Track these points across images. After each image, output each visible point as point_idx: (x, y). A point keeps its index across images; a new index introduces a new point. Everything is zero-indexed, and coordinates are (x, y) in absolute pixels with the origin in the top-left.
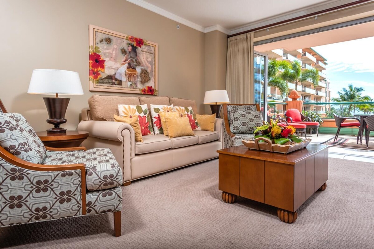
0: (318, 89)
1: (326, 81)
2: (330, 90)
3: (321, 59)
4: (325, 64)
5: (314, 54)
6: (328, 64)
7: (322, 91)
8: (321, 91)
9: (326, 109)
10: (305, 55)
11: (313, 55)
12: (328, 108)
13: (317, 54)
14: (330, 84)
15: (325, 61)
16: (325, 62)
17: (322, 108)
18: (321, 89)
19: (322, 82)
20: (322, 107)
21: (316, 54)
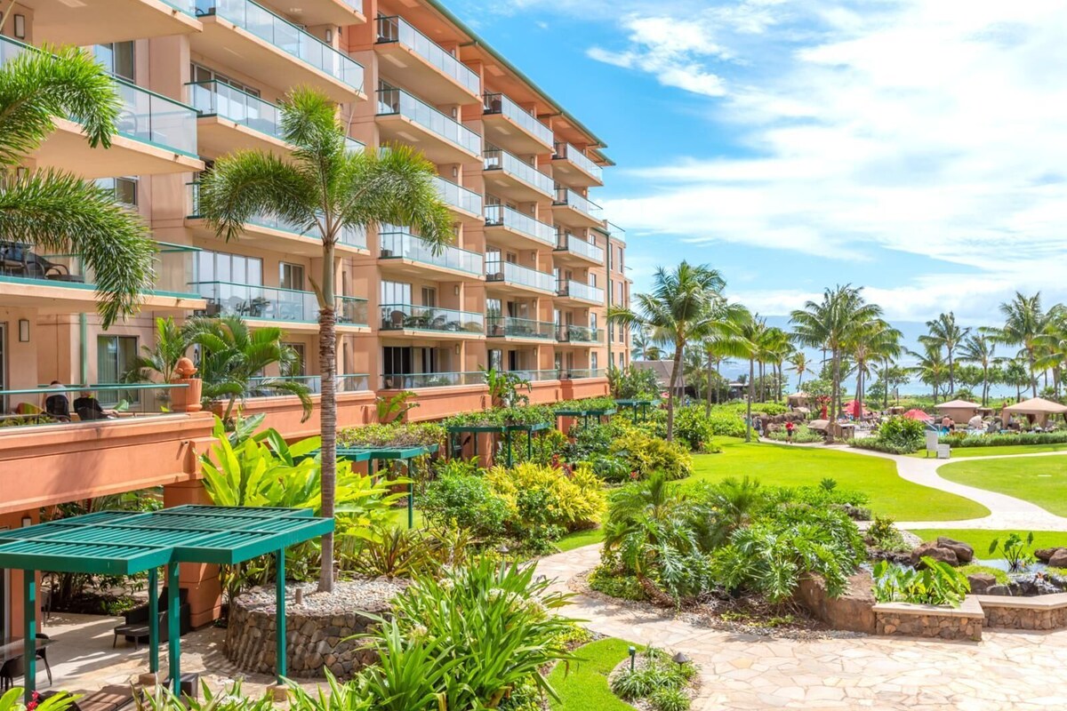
0: (574, 270)
1: (607, 235)
2: (628, 274)
3: (581, 138)
4: (602, 161)
5: (546, 111)
6: (614, 164)
7: (590, 278)
8: (585, 282)
9: (611, 355)
10: (495, 107)
11: (542, 118)
12: (622, 355)
13: (561, 112)
14: (625, 251)
15: (601, 150)
16: (600, 155)
17: (595, 354)
18: (586, 270)
19: (590, 238)
20: (591, 350)
21: (556, 114)
